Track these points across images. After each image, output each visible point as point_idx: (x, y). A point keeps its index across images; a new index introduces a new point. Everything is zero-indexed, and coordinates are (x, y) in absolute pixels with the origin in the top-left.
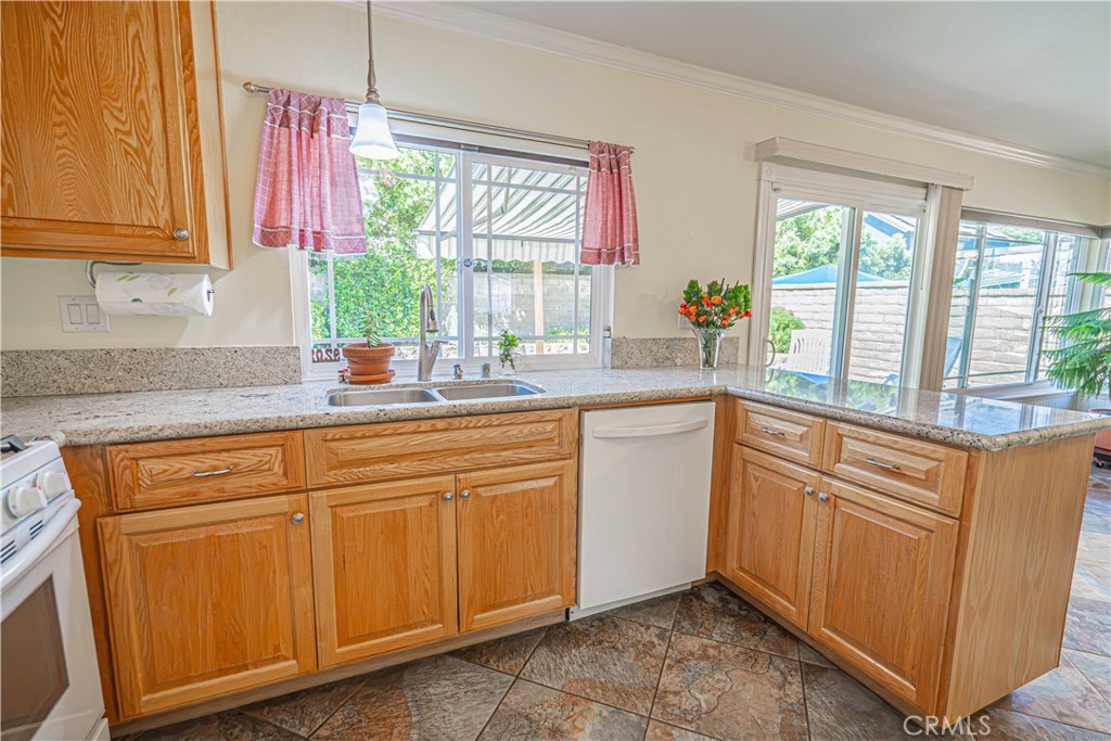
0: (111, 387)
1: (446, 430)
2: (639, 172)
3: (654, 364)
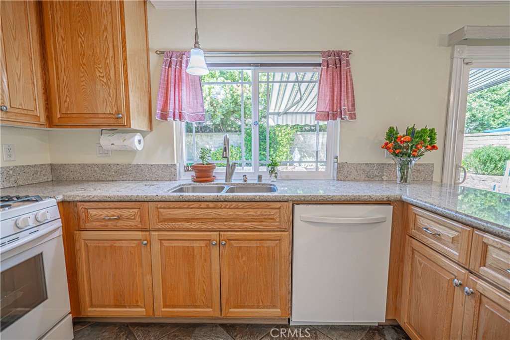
0: (110, 179)
1: (214, 208)
2: (357, 67)
3: (367, 179)
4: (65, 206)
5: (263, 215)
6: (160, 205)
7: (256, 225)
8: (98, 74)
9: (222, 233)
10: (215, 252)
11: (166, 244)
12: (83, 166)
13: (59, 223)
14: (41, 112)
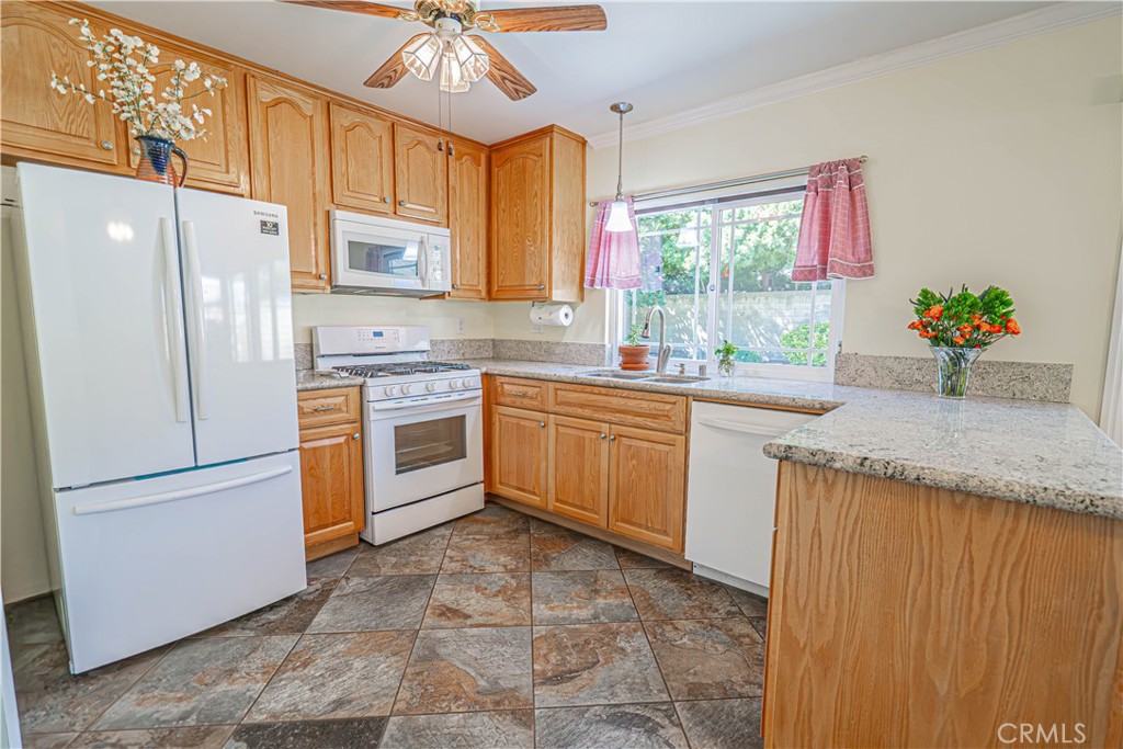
0: (540, 359)
1: (606, 395)
4: (487, 377)
5: (656, 409)
6: (558, 386)
7: (649, 422)
8: (528, 243)
9: (613, 426)
10: (605, 445)
11: (561, 429)
12: (519, 342)
13: (480, 392)
14: (483, 287)
